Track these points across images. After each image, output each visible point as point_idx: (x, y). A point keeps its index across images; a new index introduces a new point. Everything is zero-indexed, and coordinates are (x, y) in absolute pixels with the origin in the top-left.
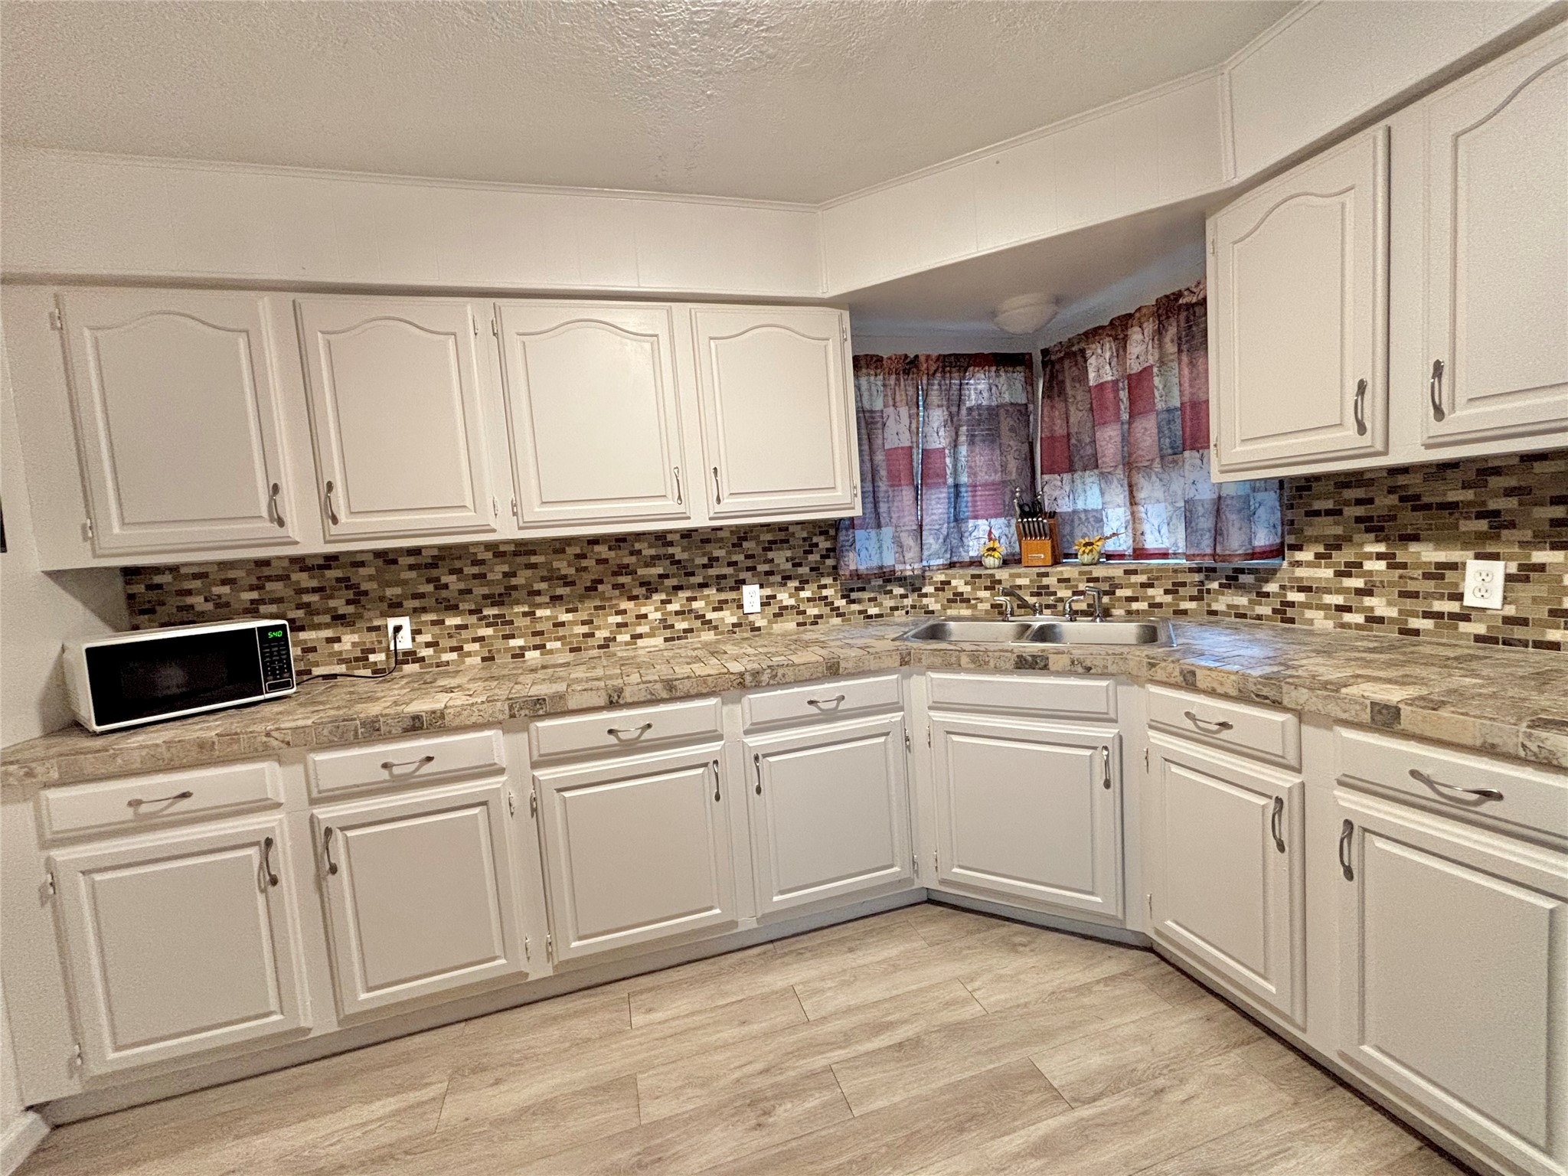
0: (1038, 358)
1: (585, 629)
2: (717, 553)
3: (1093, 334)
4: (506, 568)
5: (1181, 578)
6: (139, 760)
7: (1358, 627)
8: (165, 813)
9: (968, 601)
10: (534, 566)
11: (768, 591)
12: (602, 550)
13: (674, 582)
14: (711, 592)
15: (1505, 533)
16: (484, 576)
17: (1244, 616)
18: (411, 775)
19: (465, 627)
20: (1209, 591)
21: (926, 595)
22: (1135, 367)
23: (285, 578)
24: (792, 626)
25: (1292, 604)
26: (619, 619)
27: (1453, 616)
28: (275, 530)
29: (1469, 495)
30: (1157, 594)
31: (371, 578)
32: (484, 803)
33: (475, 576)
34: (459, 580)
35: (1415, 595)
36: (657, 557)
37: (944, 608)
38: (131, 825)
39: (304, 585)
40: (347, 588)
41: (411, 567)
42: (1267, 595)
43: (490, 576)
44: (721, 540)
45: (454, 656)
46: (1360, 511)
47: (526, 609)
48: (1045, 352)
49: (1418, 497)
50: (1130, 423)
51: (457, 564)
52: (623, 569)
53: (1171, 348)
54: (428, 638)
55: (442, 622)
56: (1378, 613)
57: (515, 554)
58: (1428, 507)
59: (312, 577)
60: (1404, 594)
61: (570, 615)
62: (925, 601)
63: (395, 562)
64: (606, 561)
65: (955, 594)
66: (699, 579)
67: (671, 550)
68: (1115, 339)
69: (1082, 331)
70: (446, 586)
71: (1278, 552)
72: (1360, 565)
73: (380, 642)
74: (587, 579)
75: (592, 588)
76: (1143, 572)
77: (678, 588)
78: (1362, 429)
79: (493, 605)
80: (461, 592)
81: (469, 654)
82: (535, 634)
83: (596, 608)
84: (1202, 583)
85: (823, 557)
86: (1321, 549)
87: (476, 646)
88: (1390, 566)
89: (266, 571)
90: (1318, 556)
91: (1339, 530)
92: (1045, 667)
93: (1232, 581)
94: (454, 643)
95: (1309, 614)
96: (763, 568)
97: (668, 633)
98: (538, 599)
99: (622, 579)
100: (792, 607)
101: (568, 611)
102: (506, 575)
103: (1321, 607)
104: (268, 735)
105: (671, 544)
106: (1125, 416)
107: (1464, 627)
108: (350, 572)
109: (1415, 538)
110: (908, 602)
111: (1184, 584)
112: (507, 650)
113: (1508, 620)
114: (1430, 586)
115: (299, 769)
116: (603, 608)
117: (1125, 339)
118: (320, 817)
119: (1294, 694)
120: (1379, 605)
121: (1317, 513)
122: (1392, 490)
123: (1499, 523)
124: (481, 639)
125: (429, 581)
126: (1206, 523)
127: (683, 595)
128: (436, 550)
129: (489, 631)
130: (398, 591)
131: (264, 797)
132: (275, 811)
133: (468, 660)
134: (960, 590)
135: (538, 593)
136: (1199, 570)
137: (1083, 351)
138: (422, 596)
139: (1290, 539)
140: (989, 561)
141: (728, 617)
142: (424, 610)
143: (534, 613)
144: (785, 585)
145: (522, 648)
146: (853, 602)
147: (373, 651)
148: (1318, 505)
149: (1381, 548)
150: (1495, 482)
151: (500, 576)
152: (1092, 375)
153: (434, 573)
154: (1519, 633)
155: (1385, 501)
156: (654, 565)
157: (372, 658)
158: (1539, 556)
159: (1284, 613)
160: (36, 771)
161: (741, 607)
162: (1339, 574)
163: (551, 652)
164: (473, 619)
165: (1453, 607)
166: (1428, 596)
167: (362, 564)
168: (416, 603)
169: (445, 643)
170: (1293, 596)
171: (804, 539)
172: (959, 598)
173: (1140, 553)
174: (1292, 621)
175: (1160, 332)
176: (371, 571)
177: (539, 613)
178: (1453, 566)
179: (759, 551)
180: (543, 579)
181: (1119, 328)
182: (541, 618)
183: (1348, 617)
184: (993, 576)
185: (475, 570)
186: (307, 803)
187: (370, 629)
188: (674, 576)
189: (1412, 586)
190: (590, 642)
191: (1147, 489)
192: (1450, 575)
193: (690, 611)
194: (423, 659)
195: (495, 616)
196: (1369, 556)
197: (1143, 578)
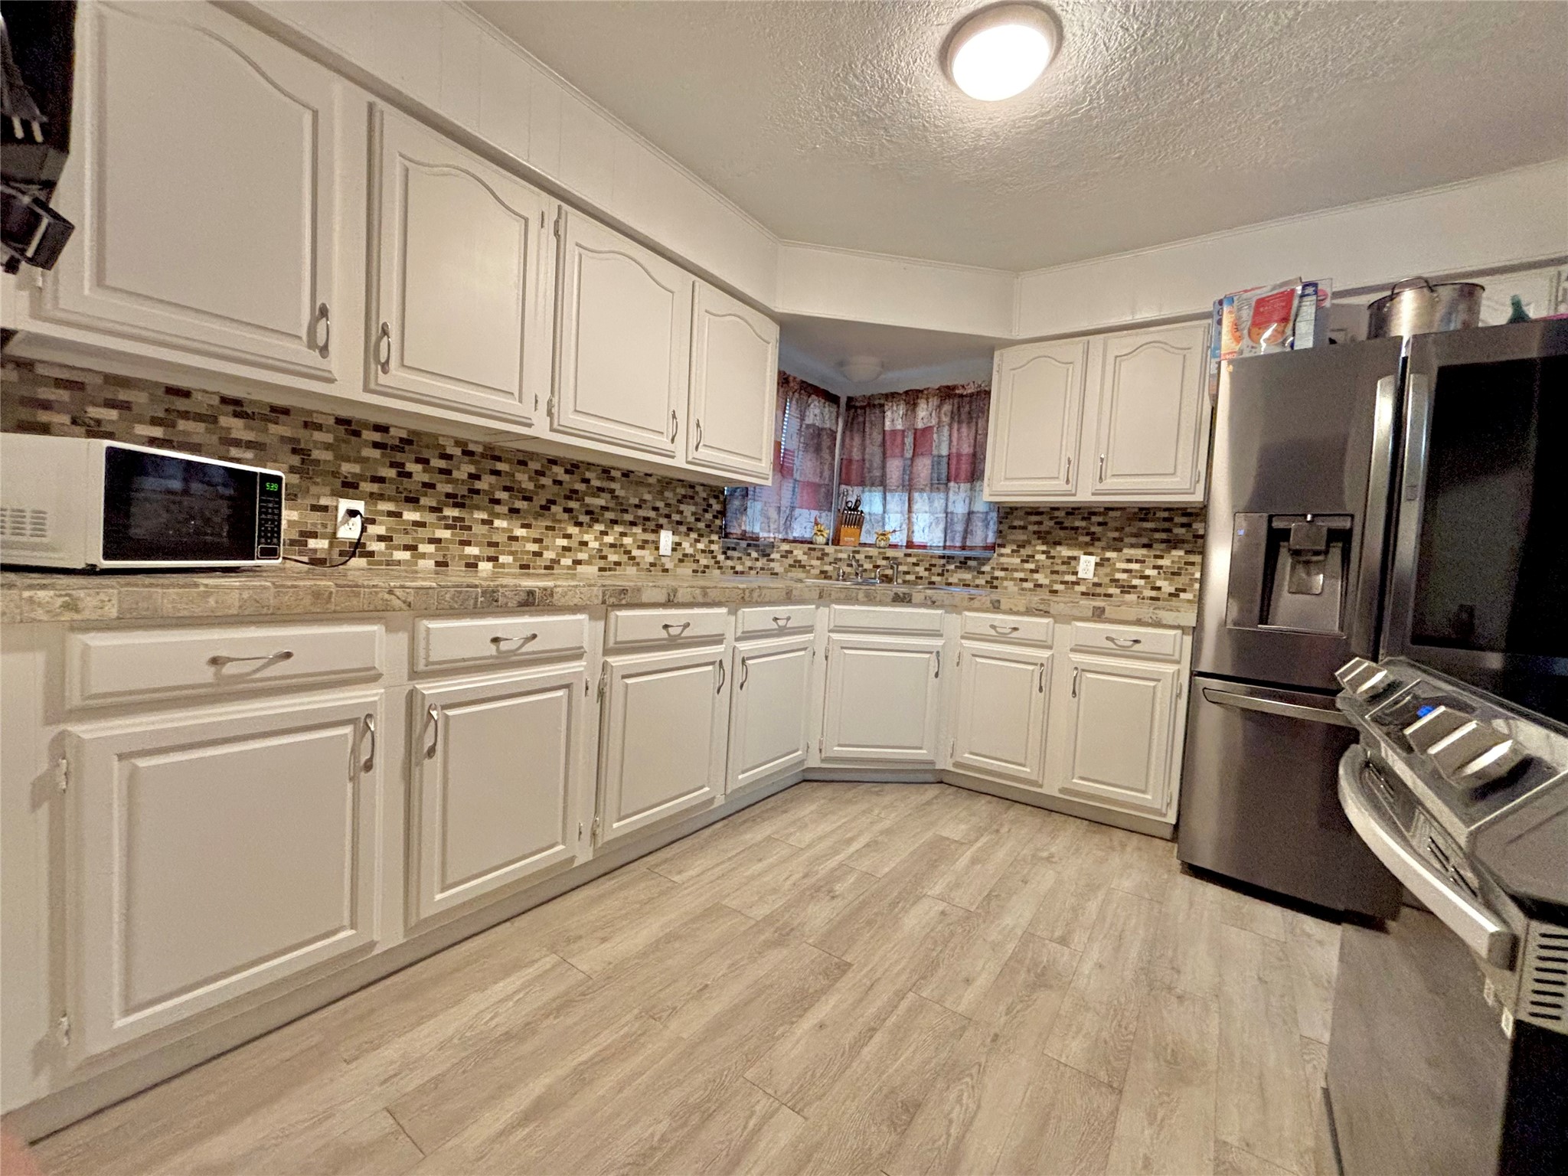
0: (843, 401)
1: (535, 547)
2: (647, 497)
3: (892, 396)
4: (472, 469)
5: (934, 562)
6: (237, 604)
7: (1030, 590)
8: (258, 675)
9: (804, 567)
10: (496, 473)
11: (677, 539)
12: (558, 471)
13: (609, 515)
14: (638, 530)
15: (1097, 543)
16: (448, 472)
17: (969, 585)
18: (514, 652)
19: (422, 525)
20: (948, 571)
21: (772, 560)
22: (920, 425)
23: (211, 419)
24: (689, 571)
25: (997, 578)
26: (564, 542)
27: (1073, 583)
28: (313, 358)
29: (1083, 524)
30: (920, 570)
31: (328, 447)
32: (568, 686)
33: (442, 471)
34: (425, 471)
35: (1057, 572)
36: (601, 489)
37: (786, 571)
38: (210, 690)
39: (235, 435)
40: (294, 451)
41: (376, 445)
42: (983, 573)
43: (455, 474)
44: (650, 485)
45: (406, 555)
46: (1036, 528)
47: (485, 516)
48: (850, 399)
49: (1062, 523)
50: (912, 459)
51: (425, 455)
52: (572, 494)
53: (946, 419)
54: (381, 530)
55: (399, 515)
56: (1040, 582)
57: (483, 456)
58: (1066, 528)
59: (247, 427)
60: (1053, 572)
61: (524, 530)
62: (772, 565)
63: (357, 434)
64: (560, 483)
65: (795, 561)
66: (629, 517)
67: (613, 485)
68: (907, 403)
69: (884, 392)
70: (409, 475)
71: (992, 548)
72: (1033, 557)
73: (325, 526)
74: (541, 500)
75: (545, 508)
76: (915, 556)
77: (614, 522)
78: (1068, 482)
79: (456, 505)
80: (425, 485)
81: (423, 556)
82: (491, 544)
83: (548, 528)
84: (944, 565)
85: (715, 517)
86: (1015, 548)
87: (430, 548)
88: (1047, 557)
89: (181, 404)
90: (1013, 551)
91: (1025, 537)
92: (910, 601)
93: (963, 564)
94: (408, 540)
95: (1006, 583)
96: (676, 517)
97: (602, 564)
98: (498, 508)
99: (572, 504)
100: (691, 555)
101: (523, 526)
102: (472, 476)
103: (1012, 579)
104: (391, 592)
105: (613, 479)
106: (909, 454)
107: (1078, 588)
108: (302, 434)
109: (1060, 544)
110: (759, 564)
111: (935, 565)
112: (462, 557)
113: (1096, 585)
114: (1064, 568)
115: (403, 638)
116: (552, 529)
117: (915, 405)
118: (425, 692)
119: (1056, 606)
120: (1041, 578)
121: (1015, 528)
122: (1051, 519)
123: (1094, 538)
124: (438, 541)
125: (392, 465)
126: (959, 528)
127: (618, 529)
128: (405, 431)
129: (445, 534)
130: (356, 469)
131: (370, 665)
132: (372, 685)
133: (422, 563)
134: (799, 558)
135: (498, 502)
136: (943, 557)
137: (882, 406)
138: (381, 480)
139: (999, 541)
140: (821, 539)
141: (646, 556)
142: (381, 497)
143: (491, 523)
144: (688, 535)
145: (476, 557)
146: (728, 558)
147: (314, 535)
148: (1016, 523)
149: (1044, 548)
150: (1094, 519)
151: (465, 476)
152: (888, 423)
153: (399, 457)
154: (1098, 590)
155: (1048, 524)
156: (598, 497)
157: (312, 543)
158: (1109, 554)
159: (992, 584)
160: (81, 605)
161: (657, 548)
162: (1023, 561)
163: (503, 566)
164: (430, 518)
165: (1073, 578)
166: (1064, 573)
167: (319, 427)
168: (375, 488)
169: (399, 539)
170: (998, 573)
171: (704, 499)
172: (798, 564)
173: (910, 545)
174: (996, 587)
175: (939, 407)
176: (329, 438)
177: (497, 523)
178: (1075, 558)
179: (673, 502)
180: (506, 489)
181: (912, 398)
182: (497, 528)
183: (1025, 585)
184: (823, 550)
185: (442, 464)
186: (406, 676)
187: (315, 508)
188: (613, 510)
189: (1056, 568)
190: (539, 561)
191: (921, 502)
192: (1073, 563)
193: (622, 545)
194: (371, 554)
195: (455, 519)
196: (1038, 552)
197: (914, 560)
